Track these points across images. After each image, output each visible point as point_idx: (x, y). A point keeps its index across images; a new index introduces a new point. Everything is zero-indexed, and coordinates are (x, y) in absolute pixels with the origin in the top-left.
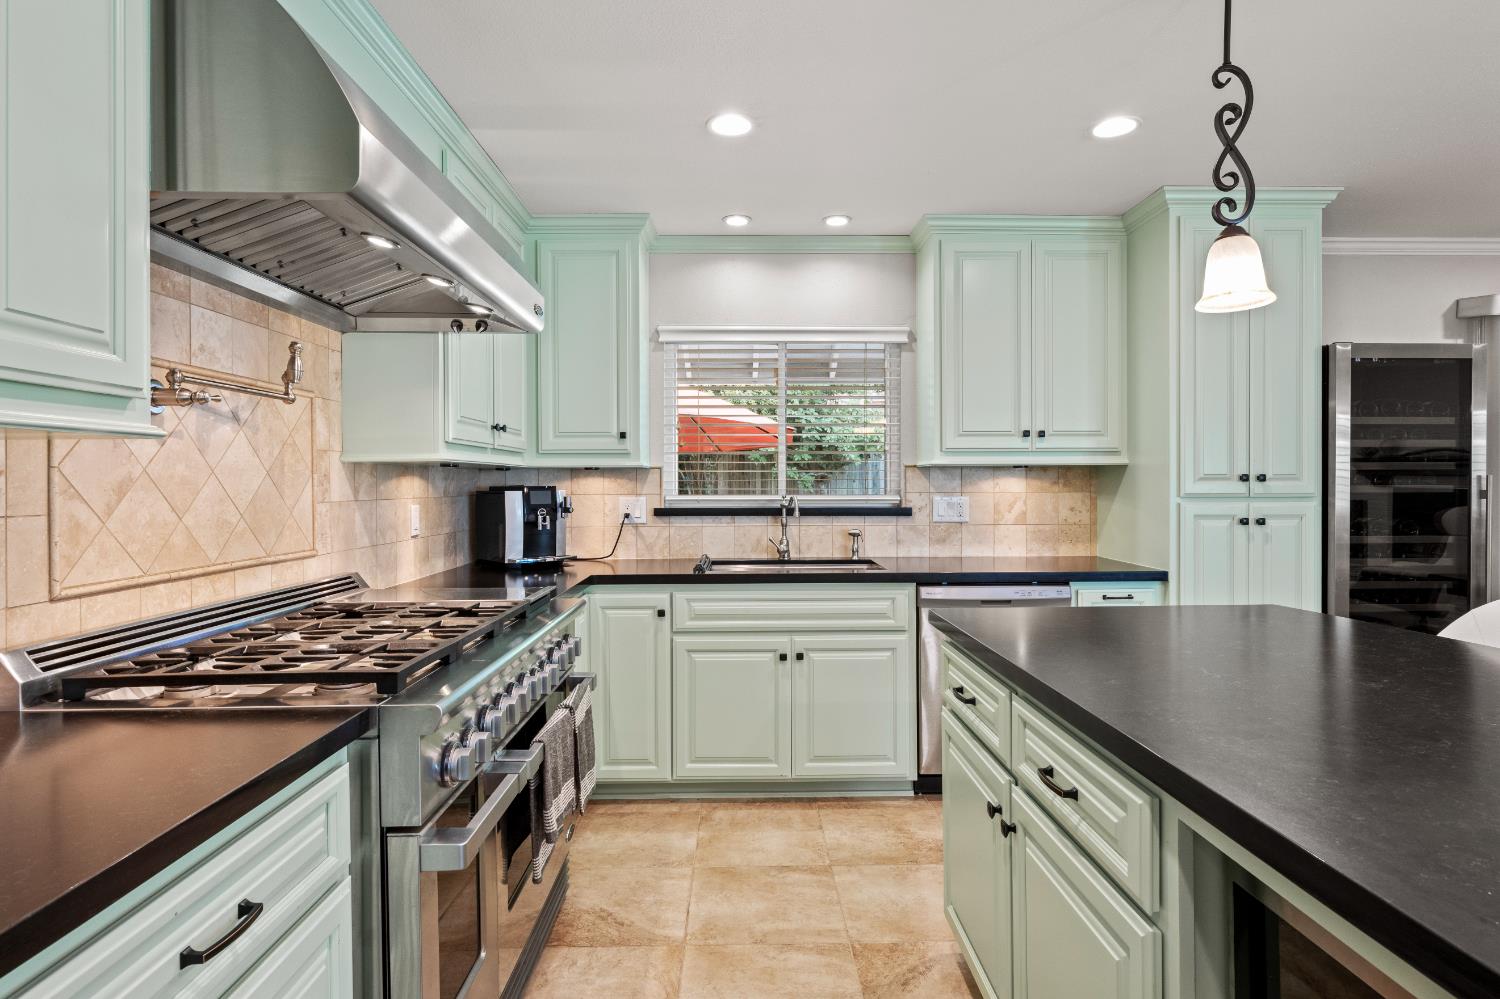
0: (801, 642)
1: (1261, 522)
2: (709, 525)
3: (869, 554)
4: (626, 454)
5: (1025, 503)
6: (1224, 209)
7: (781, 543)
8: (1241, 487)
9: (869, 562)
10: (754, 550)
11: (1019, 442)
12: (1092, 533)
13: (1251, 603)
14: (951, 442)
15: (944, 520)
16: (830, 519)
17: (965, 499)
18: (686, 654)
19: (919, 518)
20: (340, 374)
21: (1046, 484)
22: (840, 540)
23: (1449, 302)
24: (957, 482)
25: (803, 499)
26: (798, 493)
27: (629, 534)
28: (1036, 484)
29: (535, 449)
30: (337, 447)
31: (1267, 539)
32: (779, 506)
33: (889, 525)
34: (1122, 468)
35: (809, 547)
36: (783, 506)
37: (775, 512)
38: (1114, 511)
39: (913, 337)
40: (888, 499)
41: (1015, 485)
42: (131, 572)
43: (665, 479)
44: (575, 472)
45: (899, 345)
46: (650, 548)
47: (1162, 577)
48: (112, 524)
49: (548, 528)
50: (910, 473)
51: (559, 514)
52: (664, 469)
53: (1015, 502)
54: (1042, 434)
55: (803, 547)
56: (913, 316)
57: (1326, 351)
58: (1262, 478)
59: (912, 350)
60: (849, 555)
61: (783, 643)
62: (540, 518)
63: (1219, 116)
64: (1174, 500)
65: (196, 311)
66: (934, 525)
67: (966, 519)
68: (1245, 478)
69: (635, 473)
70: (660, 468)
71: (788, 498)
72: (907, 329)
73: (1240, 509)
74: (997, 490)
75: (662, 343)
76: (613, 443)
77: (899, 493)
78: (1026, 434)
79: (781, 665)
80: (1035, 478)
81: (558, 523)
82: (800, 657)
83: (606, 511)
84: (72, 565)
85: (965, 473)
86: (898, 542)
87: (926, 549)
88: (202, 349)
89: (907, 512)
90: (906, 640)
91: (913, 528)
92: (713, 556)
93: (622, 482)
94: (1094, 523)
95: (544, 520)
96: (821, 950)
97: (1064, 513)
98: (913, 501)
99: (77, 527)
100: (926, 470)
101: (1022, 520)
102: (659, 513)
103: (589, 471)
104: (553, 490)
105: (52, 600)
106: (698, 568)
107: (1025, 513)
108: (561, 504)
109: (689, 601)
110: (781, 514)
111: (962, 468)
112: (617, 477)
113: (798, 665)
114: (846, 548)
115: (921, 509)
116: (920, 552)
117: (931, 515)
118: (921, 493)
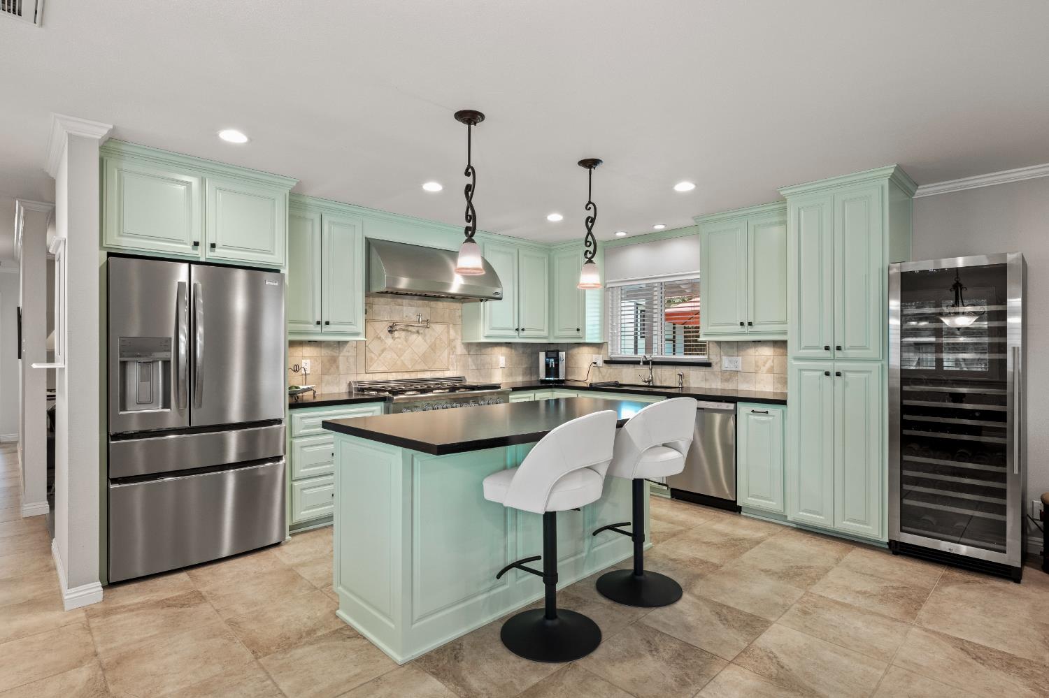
1: (838, 374)
2: (623, 368)
4: (581, 337)
5: (773, 361)
7: (650, 378)
8: (828, 353)
15: (728, 369)
17: (739, 359)
19: (716, 368)
20: (461, 316)
22: (674, 378)
24: (735, 349)
27: (596, 371)
29: (553, 336)
30: (460, 338)
31: (845, 385)
33: (702, 371)
35: (665, 380)
40: (704, 359)
41: (767, 351)
42: (386, 370)
43: (610, 347)
44: (566, 345)
46: (603, 377)
47: (785, 403)
48: (380, 358)
50: (712, 344)
51: (559, 361)
52: (609, 343)
53: (767, 361)
54: (750, 324)
58: (838, 348)
64: (790, 361)
65: (405, 308)
66: (723, 372)
67: (740, 369)
68: (828, 348)
69: (598, 345)
73: (828, 366)
74: (757, 354)
75: (608, 288)
76: (575, 333)
78: (742, 324)
80: (779, 347)
81: (559, 365)
83: (589, 361)
84: (370, 367)
85: (739, 345)
86: (706, 380)
87: (719, 384)
88: (406, 316)
89: (710, 365)
91: (713, 374)
93: (594, 348)
98: (712, 359)
99: (372, 359)
100: (720, 343)
101: (771, 370)
102: (606, 362)
103: (583, 344)
105: (366, 373)
107: (773, 367)
111: (737, 342)
115: (716, 363)
116: (716, 385)
117: (721, 367)
118: (716, 355)
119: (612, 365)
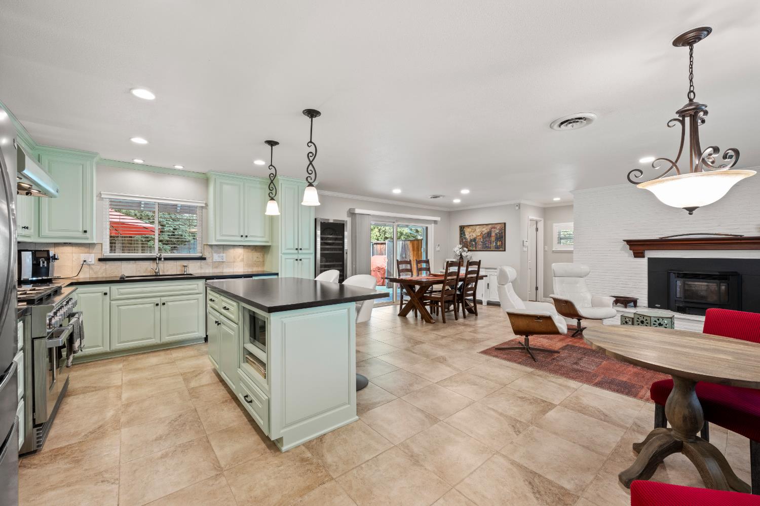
0: (164, 299)
1: (301, 260)
2: (125, 265)
3: (190, 272)
4: (87, 239)
5: (243, 255)
6: (271, 194)
7: (156, 269)
8: (296, 251)
9: (191, 275)
10: (144, 272)
11: (240, 239)
12: (263, 263)
13: (287, 277)
14: (219, 238)
15: (217, 261)
16: (175, 261)
17: (224, 255)
18: (116, 307)
19: (209, 260)
21: (250, 251)
22: (179, 268)
23: (348, 209)
24: (222, 250)
25: (164, 255)
26: (162, 253)
27: (85, 268)
28: (246, 250)
29: (37, 235)
31: (302, 264)
32: (155, 257)
33: (198, 263)
34: (270, 246)
35: (167, 271)
36: (157, 257)
37: (154, 259)
38: (268, 257)
39: (207, 205)
40: (198, 255)
41: (240, 251)
43: (103, 248)
44: (56, 245)
45: (202, 207)
46: (96, 273)
47: (277, 274)
49: (46, 266)
50: (205, 247)
51: (51, 261)
52: (104, 244)
53: (240, 255)
54: (246, 236)
55: (165, 271)
56: (207, 198)
57: (316, 219)
58: (301, 249)
59: (206, 209)
60: (183, 273)
61: (157, 300)
62: (41, 262)
63: (270, 175)
64: (280, 255)
66: (214, 263)
67: (224, 260)
68: (297, 249)
69: (90, 246)
70: (102, 244)
71: (159, 254)
72: (204, 202)
73: (296, 257)
74: (235, 252)
75: (103, 198)
76: (81, 234)
77: (202, 253)
78: (242, 236)
79: (156, 307)
81: (50, 264)
82: (164, 304)
83: (74, 259)
85: (224, 247)
86: (201, 268)
87: (211, 270)
89: (205, 259)
90: (202, 296)
91: (206, 264)
92: (126, 275)
93: (83, 249)
94: (264, 261)
95: (44, 263)
96: (170, 377)
97: (255, 259)
98: (207, 255)
100: (211, 246)
101: (243, 260)
102: (100, 260)
103: (65, 244)
104: (48, 252)
106: (121, 278)
108: (52, 257)
109: (118, 289)
110: (156, 260)
111: (223, 245)
112: (79, 247)
113: (163, 307)
114: (182, 271)
115: (209, 258)
116: (209, 271)
117: (212, 259)
118: (209, 253)
119: (107, 262)
